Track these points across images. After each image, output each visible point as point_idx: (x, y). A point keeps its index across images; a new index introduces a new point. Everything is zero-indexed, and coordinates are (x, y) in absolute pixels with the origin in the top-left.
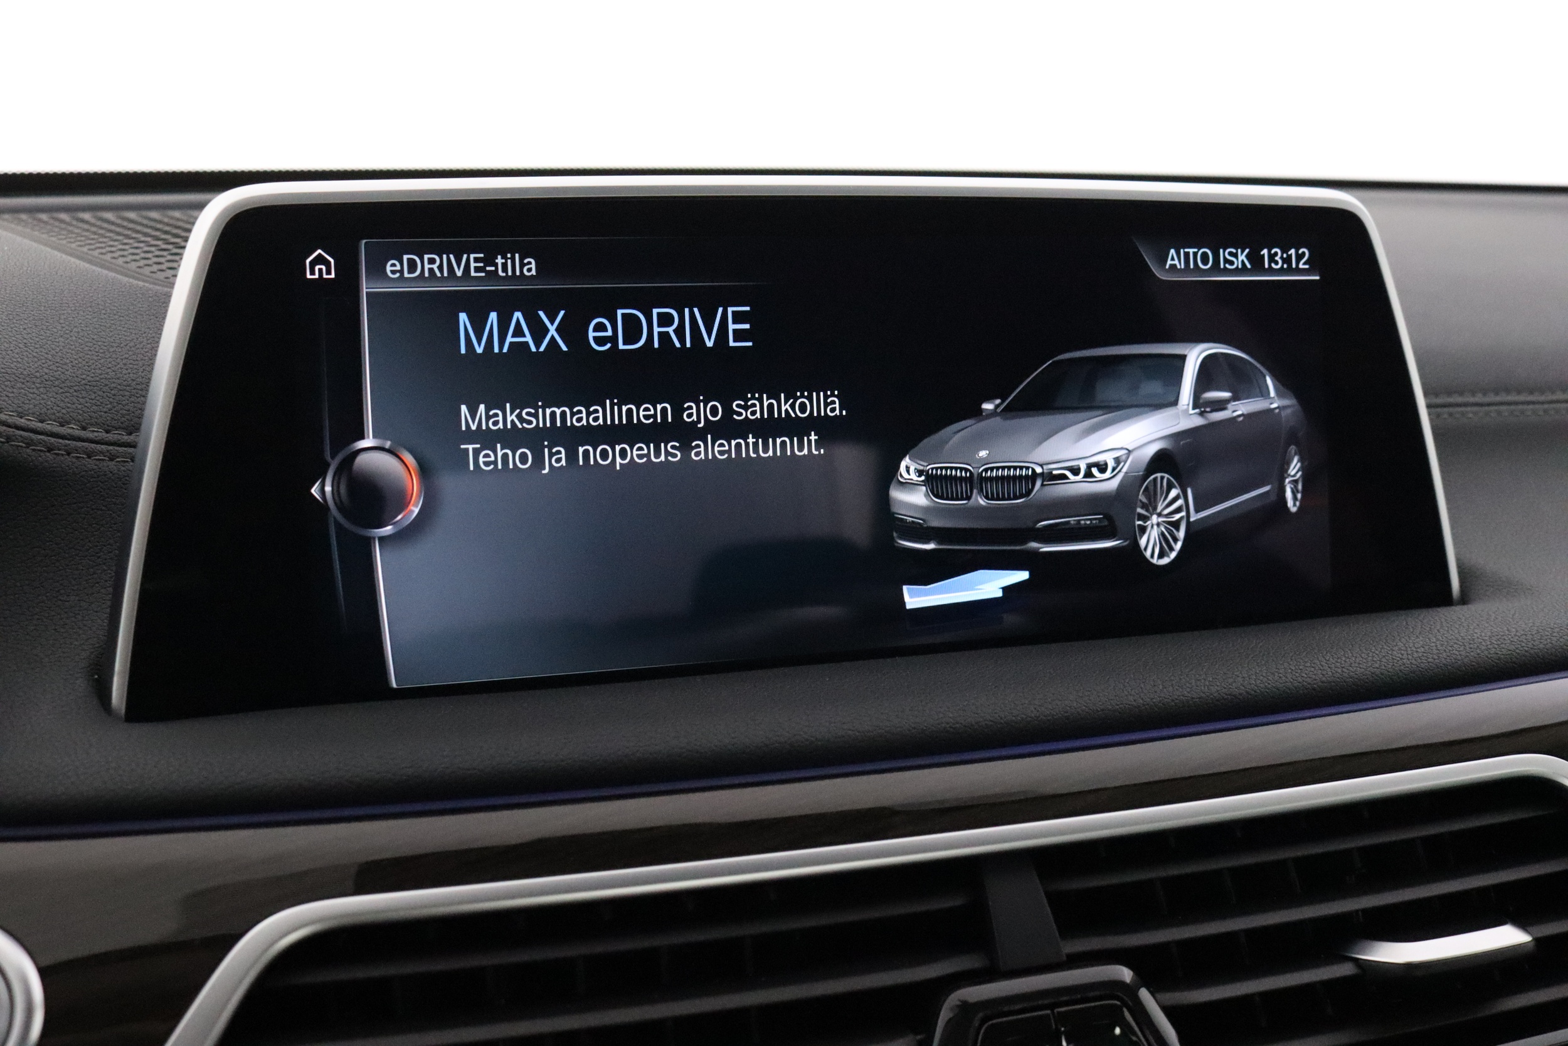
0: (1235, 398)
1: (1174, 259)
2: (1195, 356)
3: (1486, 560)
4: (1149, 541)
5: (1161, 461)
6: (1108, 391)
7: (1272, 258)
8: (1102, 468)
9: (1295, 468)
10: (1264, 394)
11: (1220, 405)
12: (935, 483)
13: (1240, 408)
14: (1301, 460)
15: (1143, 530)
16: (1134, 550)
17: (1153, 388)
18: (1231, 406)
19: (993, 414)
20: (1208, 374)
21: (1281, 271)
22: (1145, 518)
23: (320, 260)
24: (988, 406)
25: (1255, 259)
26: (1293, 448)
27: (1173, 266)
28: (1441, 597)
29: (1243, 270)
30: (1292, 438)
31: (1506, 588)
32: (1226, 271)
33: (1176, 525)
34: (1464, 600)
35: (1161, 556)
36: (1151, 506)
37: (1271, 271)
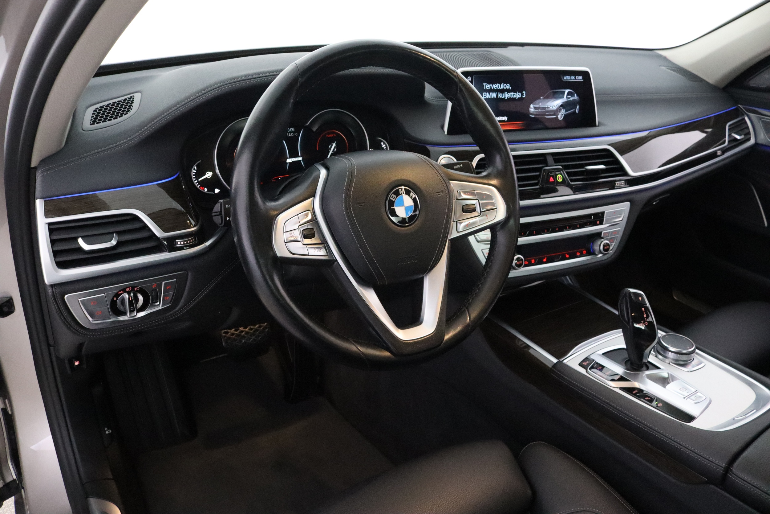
0: (571, 97)
1: (565, 78)
2: (567, 91)
3: (602, 121)
4: (559, 117)
5: (562, 106)
6: (556, 96)
7: (577, 78)
8: (554, 106)
9: (578, 107)
10: (575, 96)
11: (569, 98)
12: (535, 108)
13: (571, 99)
14: (579, 106)
15: (558, 115)
16: (557, 118)
17: (561, 95)
18: (571, 98)
19: (542, 99)
20: (568, 94)
21: (579, 79)
22: (559, 113)
23: (469, 78)
24: (541, 98)
25: (575, 78)
26: (578, 104)
27: (565, 79)
28: (595, 126)
29: (574, 79)
30: (578, 103)
31: (604, 125)
32: (572, 80)
33: (563, 114)
34: (598, 126)
35: (561, 118)
36: (560, 112)
37: (577, 80)
